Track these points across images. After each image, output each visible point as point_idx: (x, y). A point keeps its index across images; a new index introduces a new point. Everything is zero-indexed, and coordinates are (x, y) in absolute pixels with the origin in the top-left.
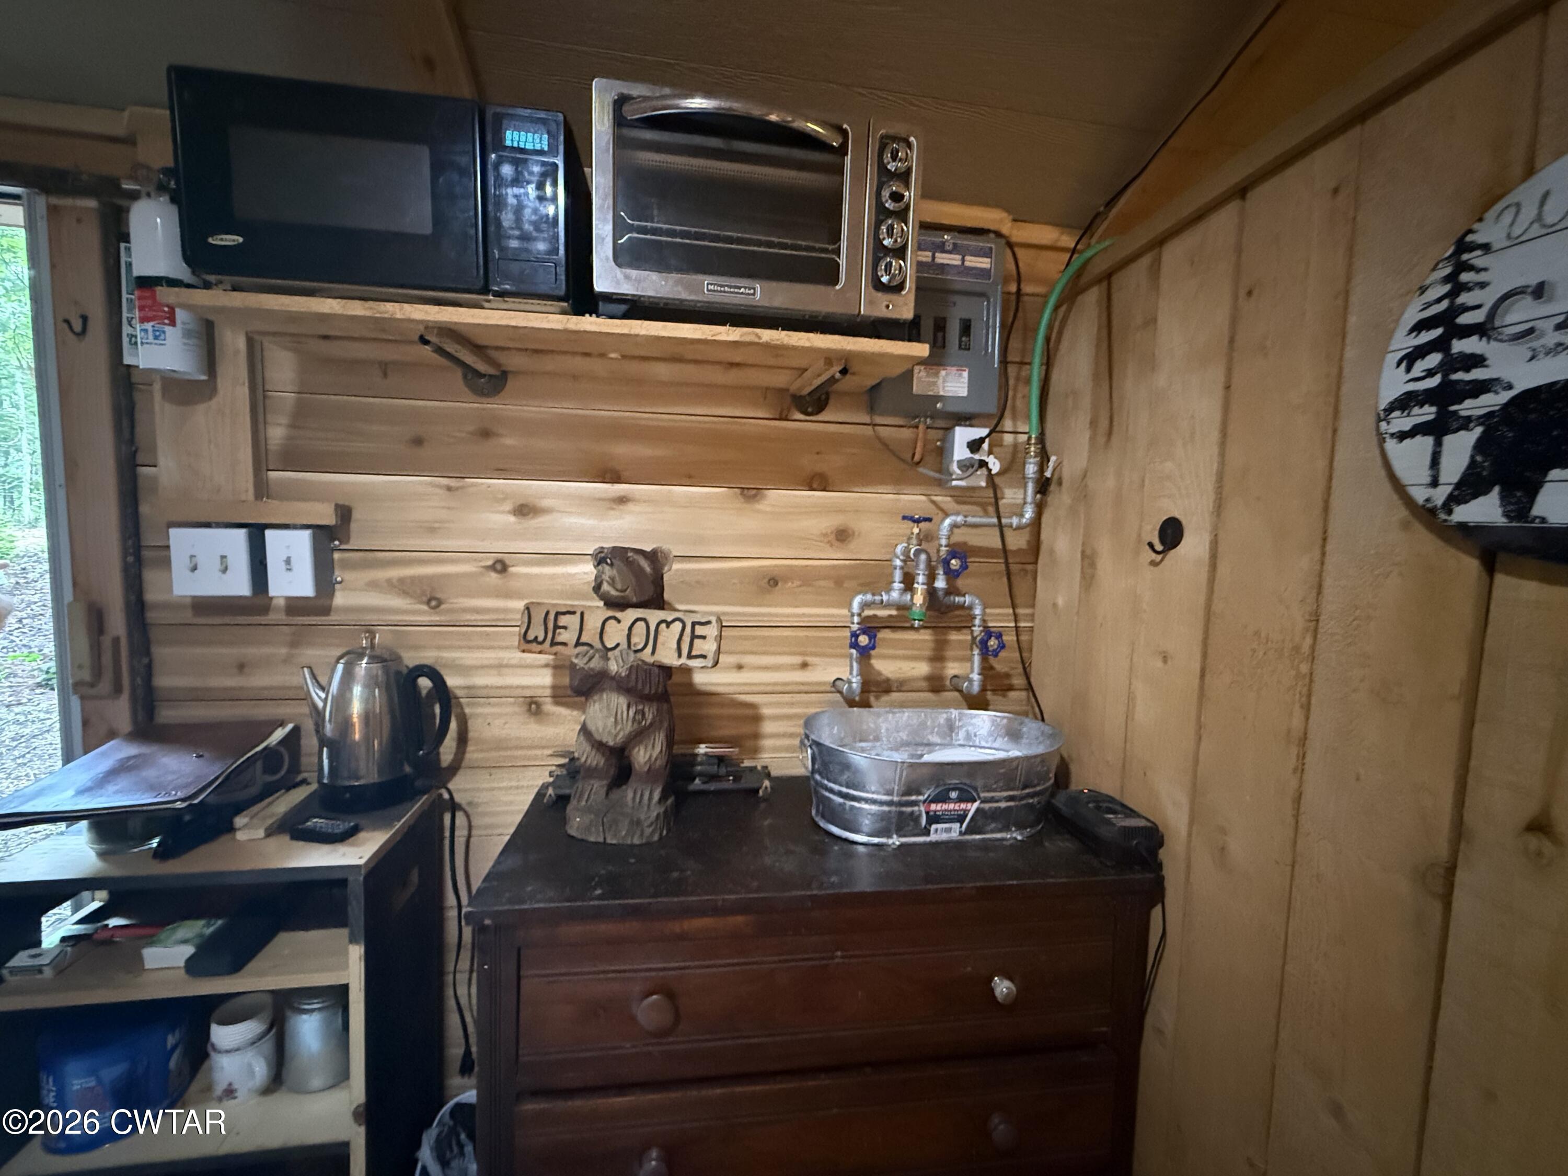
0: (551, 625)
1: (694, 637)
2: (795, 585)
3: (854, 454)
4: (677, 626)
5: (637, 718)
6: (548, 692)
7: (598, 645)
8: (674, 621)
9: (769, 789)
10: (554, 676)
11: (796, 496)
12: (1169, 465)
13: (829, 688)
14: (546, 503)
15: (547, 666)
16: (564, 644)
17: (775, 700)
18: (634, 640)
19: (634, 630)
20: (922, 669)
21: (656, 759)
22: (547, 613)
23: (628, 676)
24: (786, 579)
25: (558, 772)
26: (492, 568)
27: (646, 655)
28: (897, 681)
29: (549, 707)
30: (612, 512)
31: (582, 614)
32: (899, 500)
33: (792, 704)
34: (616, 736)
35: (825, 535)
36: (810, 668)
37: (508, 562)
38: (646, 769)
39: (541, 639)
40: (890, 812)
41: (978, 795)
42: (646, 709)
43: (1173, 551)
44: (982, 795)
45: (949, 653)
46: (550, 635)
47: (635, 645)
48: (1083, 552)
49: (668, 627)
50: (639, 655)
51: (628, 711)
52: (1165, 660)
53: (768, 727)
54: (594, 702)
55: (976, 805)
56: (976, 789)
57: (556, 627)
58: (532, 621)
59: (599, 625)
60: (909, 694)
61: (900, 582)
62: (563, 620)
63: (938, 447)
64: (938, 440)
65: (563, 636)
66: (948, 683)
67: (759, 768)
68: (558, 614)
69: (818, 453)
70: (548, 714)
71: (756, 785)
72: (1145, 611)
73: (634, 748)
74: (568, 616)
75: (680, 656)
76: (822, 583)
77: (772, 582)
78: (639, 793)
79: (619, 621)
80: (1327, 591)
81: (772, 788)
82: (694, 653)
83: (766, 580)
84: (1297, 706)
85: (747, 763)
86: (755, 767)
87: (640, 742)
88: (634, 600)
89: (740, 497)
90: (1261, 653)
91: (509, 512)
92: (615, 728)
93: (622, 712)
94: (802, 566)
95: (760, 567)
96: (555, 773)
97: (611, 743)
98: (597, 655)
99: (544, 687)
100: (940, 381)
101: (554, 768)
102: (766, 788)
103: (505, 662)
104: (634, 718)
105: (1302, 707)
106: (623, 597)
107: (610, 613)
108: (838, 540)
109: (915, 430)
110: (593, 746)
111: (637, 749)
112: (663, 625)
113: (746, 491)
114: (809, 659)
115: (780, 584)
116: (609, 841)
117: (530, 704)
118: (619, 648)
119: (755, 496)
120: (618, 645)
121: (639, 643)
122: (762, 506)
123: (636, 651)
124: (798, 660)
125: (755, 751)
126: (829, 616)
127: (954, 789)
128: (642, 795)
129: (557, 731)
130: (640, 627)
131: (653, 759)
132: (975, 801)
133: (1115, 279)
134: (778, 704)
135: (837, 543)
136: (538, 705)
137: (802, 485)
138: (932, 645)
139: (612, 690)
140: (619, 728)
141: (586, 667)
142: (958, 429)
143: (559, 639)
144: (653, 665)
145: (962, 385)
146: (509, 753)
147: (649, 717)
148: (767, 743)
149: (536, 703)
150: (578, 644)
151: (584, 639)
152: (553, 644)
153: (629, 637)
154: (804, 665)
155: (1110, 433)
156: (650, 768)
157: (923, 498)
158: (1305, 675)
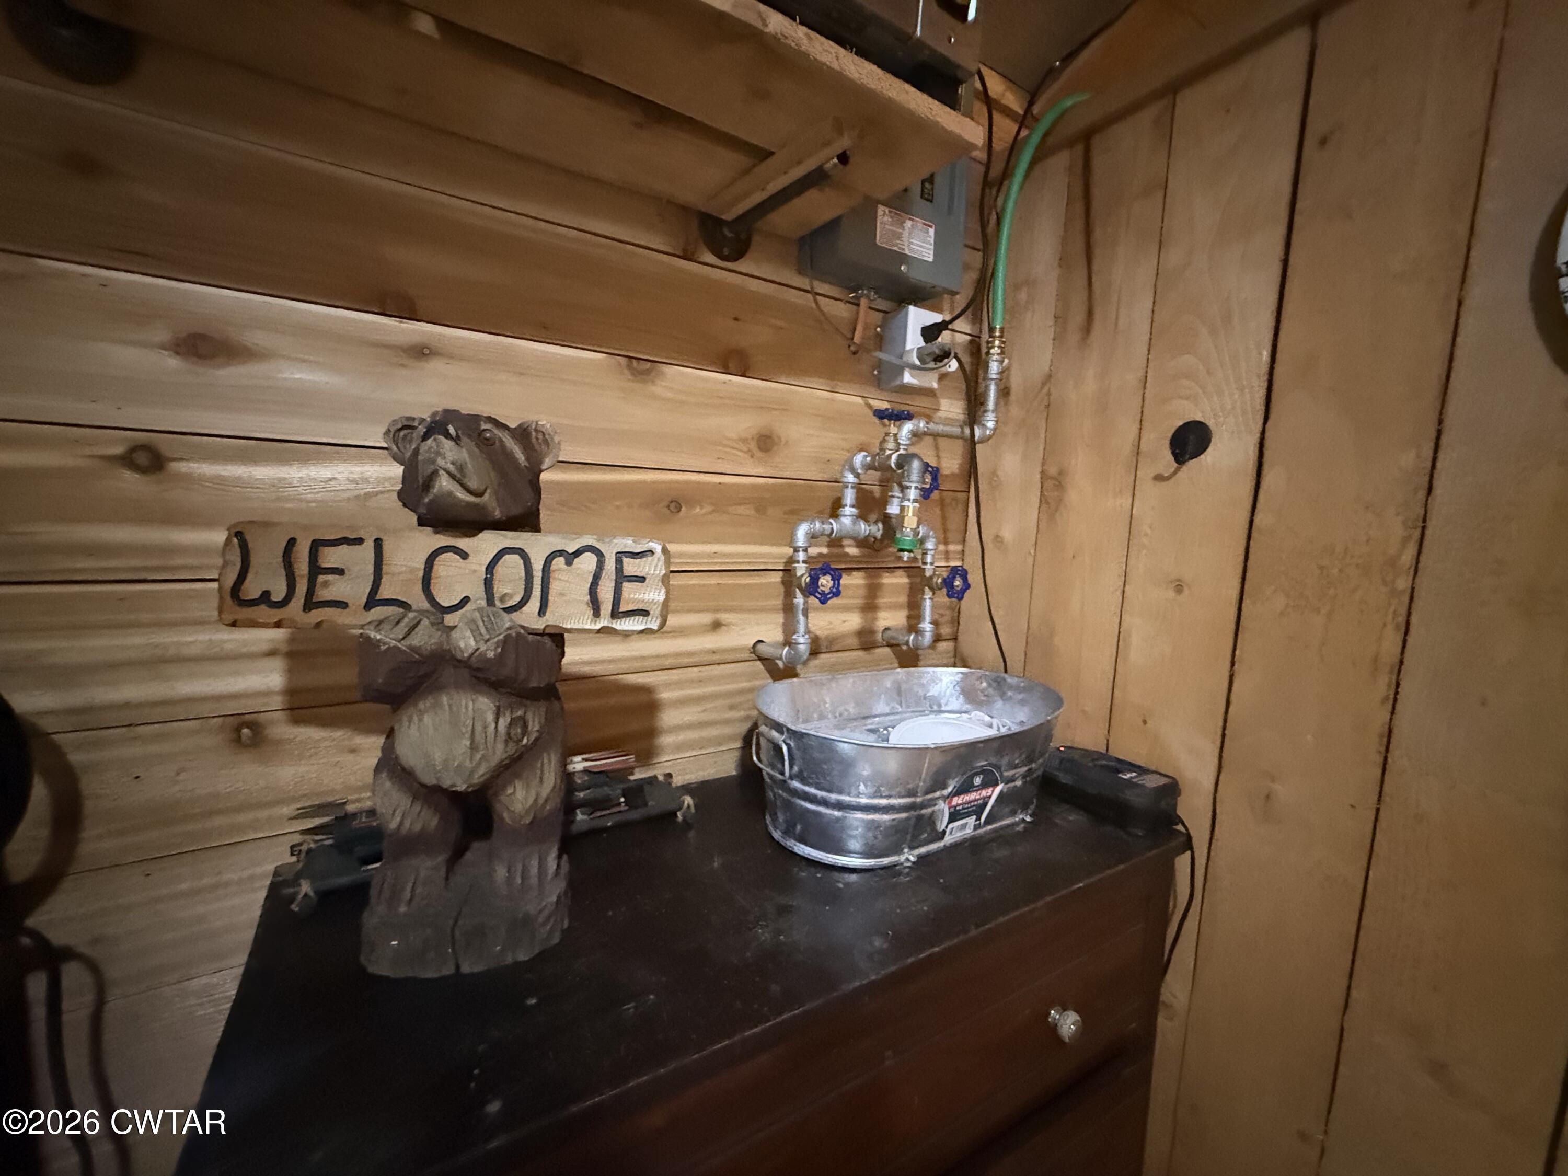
0: (302, 567)
1: (621, 578)
2: (704, 511)
3: (781, 328)
4: (588, 562)
5: (513, 732)
6: (277, 702)
7: (418, 601)
8: (577, 553)
9: (693, 810)
10: (290, 672)
11: (706, 380)
12: (1188, 360)
13: (746, 655)
14: (257, 338)
15: (271, 653)
16: (341, 605)
17: (676, 678)
18: (500, 589)
19: (500, 569)
20: (852, 621)
21: (546, 801)
22: (292, 542)
23: (500, 658)
24: (693, 502)
25: (310, 843)
26: (128, 460)
27: (529, 617)
28: (827, 638)
29: (282, 730)
30: (404, 372)
31: (378, 543)
32: (833, 400)
33: (700, 681)
34: (472, 773)
35: (744, 441)
36: (723, 628)
37: (165, 450)
38: (528, 821)
39: (279, 593)
40: (907, 819)
41: (1001, 775)
42: (529, 716)
43: (1194, 460)
44: (1006, 774)
45: (881, 601)
46: (302, 587)
47: (502, 599)
48: (1042, 472)
49: (569, 563)
50: (515, 615)
51: (497, 723)
52: (1179, 589)
53: (668, 718)
54: (421, 713)
55: (998, 790)
56: (998, 768)
57: (315, 570)
58: (254, 560)
59: (420, 564)
60: (840, 654)
61: (853, 506)
62: (331, 557)
63: (877, 334)
64: (878, 326)
65: (334, 589)
66: (879, 637)
67: (661, 778)
68: (316, 546)
69: (736, 319)
70: (279, 742)
71: (672, 806)
72: (1146, 535)
73: (504, 788)
74: (344, 548)
75: (597, 613)
76: (741, 510)
77: (672, 506)
78: (519, 867)
79: (464, 555)
80: (1438, 491)
81: (695, 806)
82: (623, 608)
83: (665, 503)
84: (1390, 628)
85: (639, 775)
86: (655, 777)
87: (518, 776)
88: (497, 514)
89: (626, 371)
90: (1335, 571)
91: (163, 347)
92: (471, 759)
93: (485, 727)
94: (715, 484)
95: (654, 482)
96: (304, 848)
97: (461, 787)
98: (425, 622)
99: (267, 694)
100: (906, 234)
101: (297, 838)
102: (689, 806)
103: (172, 652)
104: (508, 734)
105: (1397, 627)
106: (476, 506)
107: (443, 540)
108: (760, 449)
109: (855, 307)
110: (415, 798)
111: (510, 791)
112: (559, 562)
113: (635, 362)
114: (724, 617)
115: (683, 509)
116: (466, 969)
117: (238, 730)
118: (468, 607)
119: (647, 372)
120: (466, 600)
121: (511, 596)
122: (658, 389)
123: (509, 610)
124: (706, 618)
125: (647, 756)
126: (746, 555)
127: (977, 774)
128: (525, 870)
129: (302, 769)
130: (512, 565)
131: (541, 801)
132: (997, 785)
133: (1096, 140)
134: (679, 684)
135: (758, 454)
136: (255, 727)
137: (713, 363)
138: (862, 592)
139: (458, 686)
140: (478, 756)
141: (402, 646)
142: (912, 309)
143: (323, 594)
144: (542, 634)
145: (928, 246)
146: (191, 827)
147: (534, 726)
148: (666, 740)
149: (249, 725)
150: (372, 602)
151: (385, 592)
152: (310, 604)
153: (488, 584)
154: (717, 626)
155: (1087, 328)
156: (534, 818)
157: (859, 400)
158: (1402, 592)
